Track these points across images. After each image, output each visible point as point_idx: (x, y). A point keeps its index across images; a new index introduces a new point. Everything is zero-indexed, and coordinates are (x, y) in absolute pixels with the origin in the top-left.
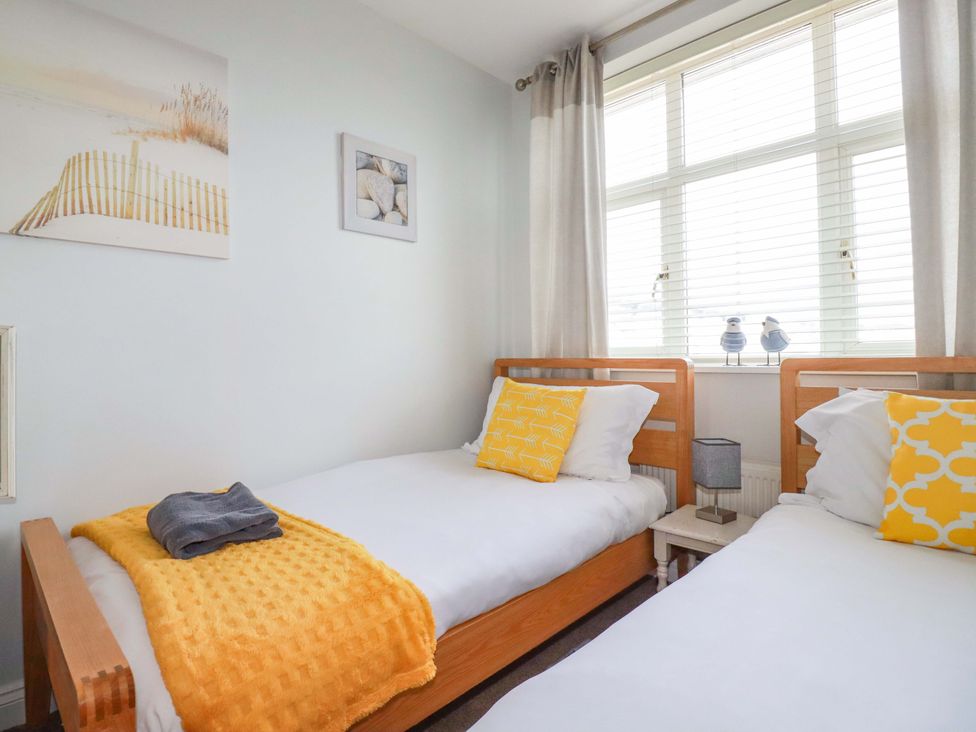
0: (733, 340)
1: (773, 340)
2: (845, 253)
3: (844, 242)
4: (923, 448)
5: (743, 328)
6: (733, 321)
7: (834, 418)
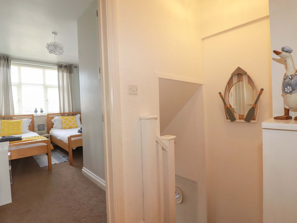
0: (36, 111)
1: (42, 111)
2: (47, 101)
3: (47, 99)
4: (65, 121)
5: (37, 110)
6: (36, 109)
7: (55, 120)
